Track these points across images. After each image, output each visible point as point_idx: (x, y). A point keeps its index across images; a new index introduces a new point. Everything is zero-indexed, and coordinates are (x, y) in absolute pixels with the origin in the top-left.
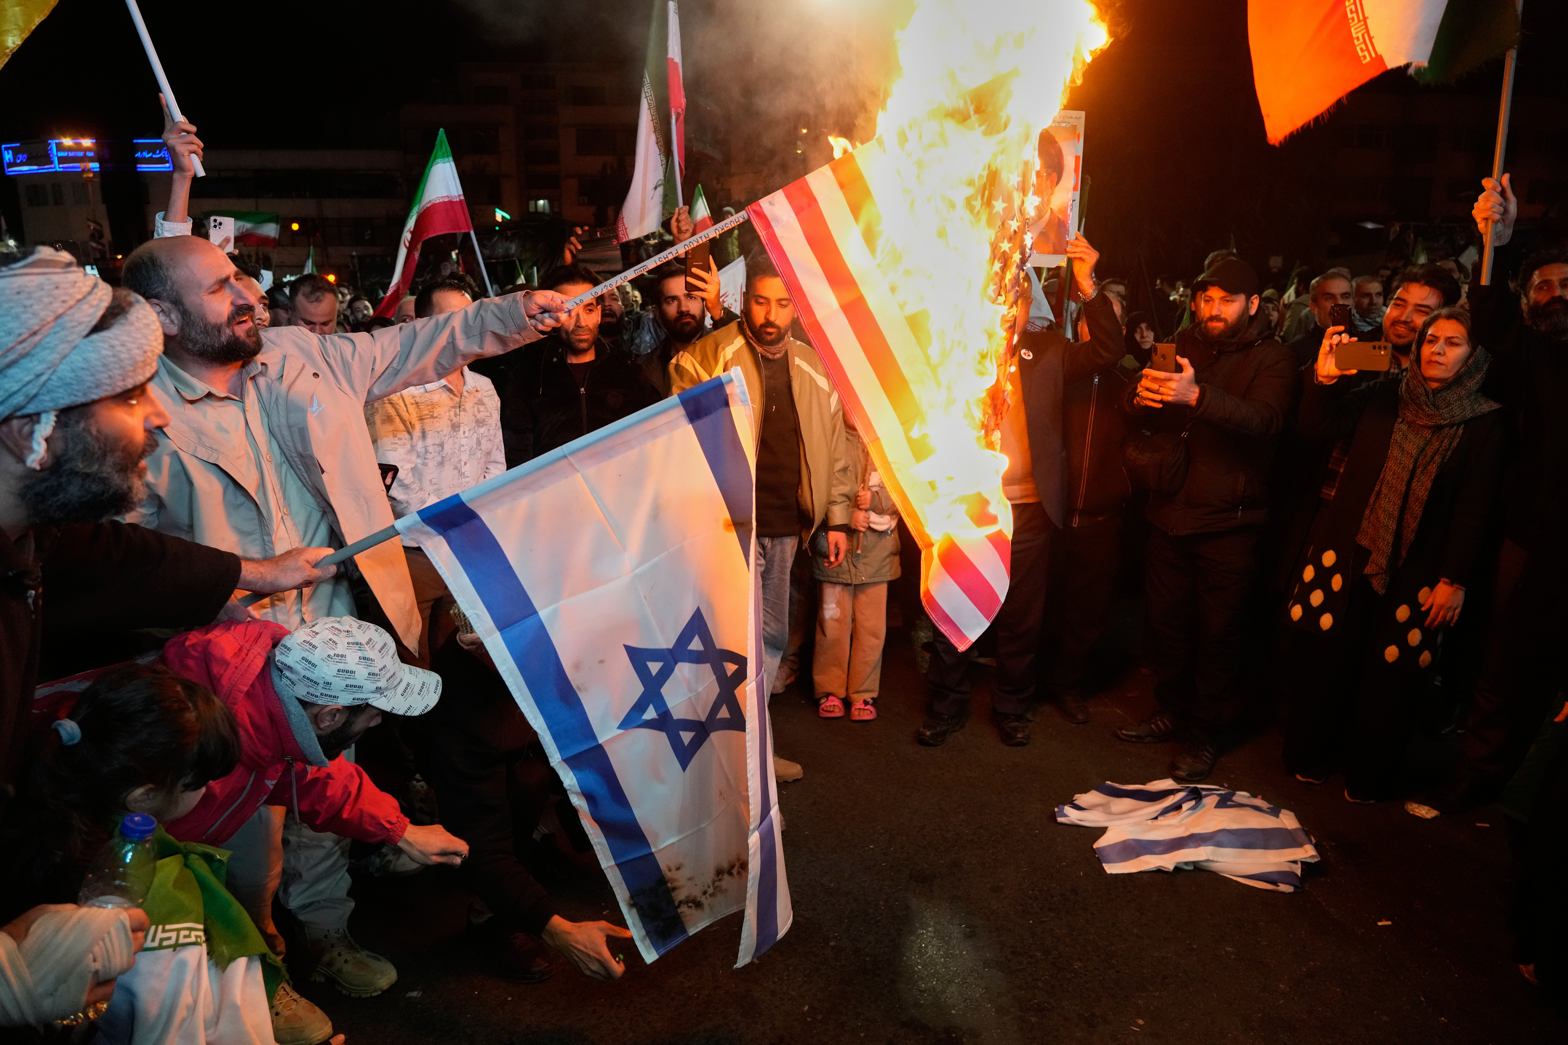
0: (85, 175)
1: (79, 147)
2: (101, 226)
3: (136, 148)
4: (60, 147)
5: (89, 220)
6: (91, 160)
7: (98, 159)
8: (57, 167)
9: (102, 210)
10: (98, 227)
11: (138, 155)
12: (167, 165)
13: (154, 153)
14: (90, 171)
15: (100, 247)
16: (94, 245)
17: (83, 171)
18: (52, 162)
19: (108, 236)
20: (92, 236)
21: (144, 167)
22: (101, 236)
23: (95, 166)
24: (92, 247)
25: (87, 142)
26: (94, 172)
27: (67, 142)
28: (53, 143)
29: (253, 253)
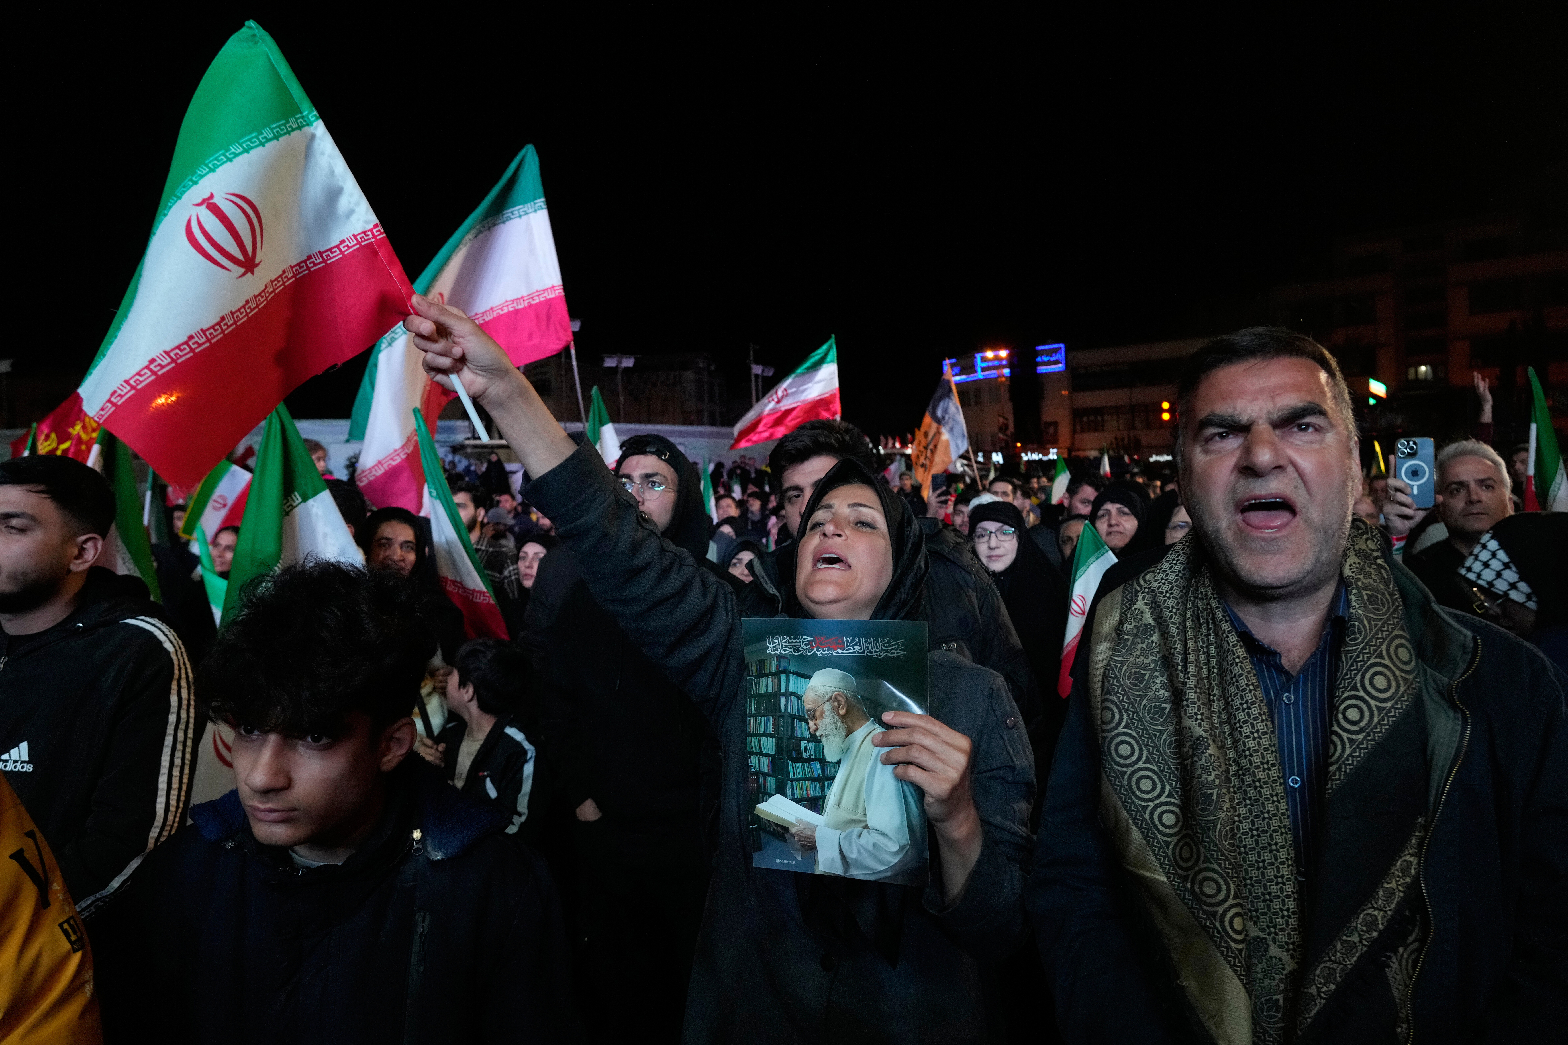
0: (999, 380)
1: (997, 358)
2: (1007, 419)
3: (1037, 354)
4: (984, 359)
5: (999, 416)
6: (1004, 367)
7: (1011, 365)
8: (980, 375)
9: (1009, 406)
10: (1005, 421)
11: (1039, 359)
12: (1060, 365)
13: (1051, 356)
14: (1003, 376)
15: (1005, 437)
16: (1001, 436)
17: (999, 376)
18: (976, 372)
19: (1011, 428)
20: (1000, 429)
21: (1042, 369)
22: (1007, 427)
23: (1007, 371)
24: (999, 438)
25: (1003, 353)
26: (1006, 377)
27: (990, 354)
28: (979, 356)
29: (1126, 437)
